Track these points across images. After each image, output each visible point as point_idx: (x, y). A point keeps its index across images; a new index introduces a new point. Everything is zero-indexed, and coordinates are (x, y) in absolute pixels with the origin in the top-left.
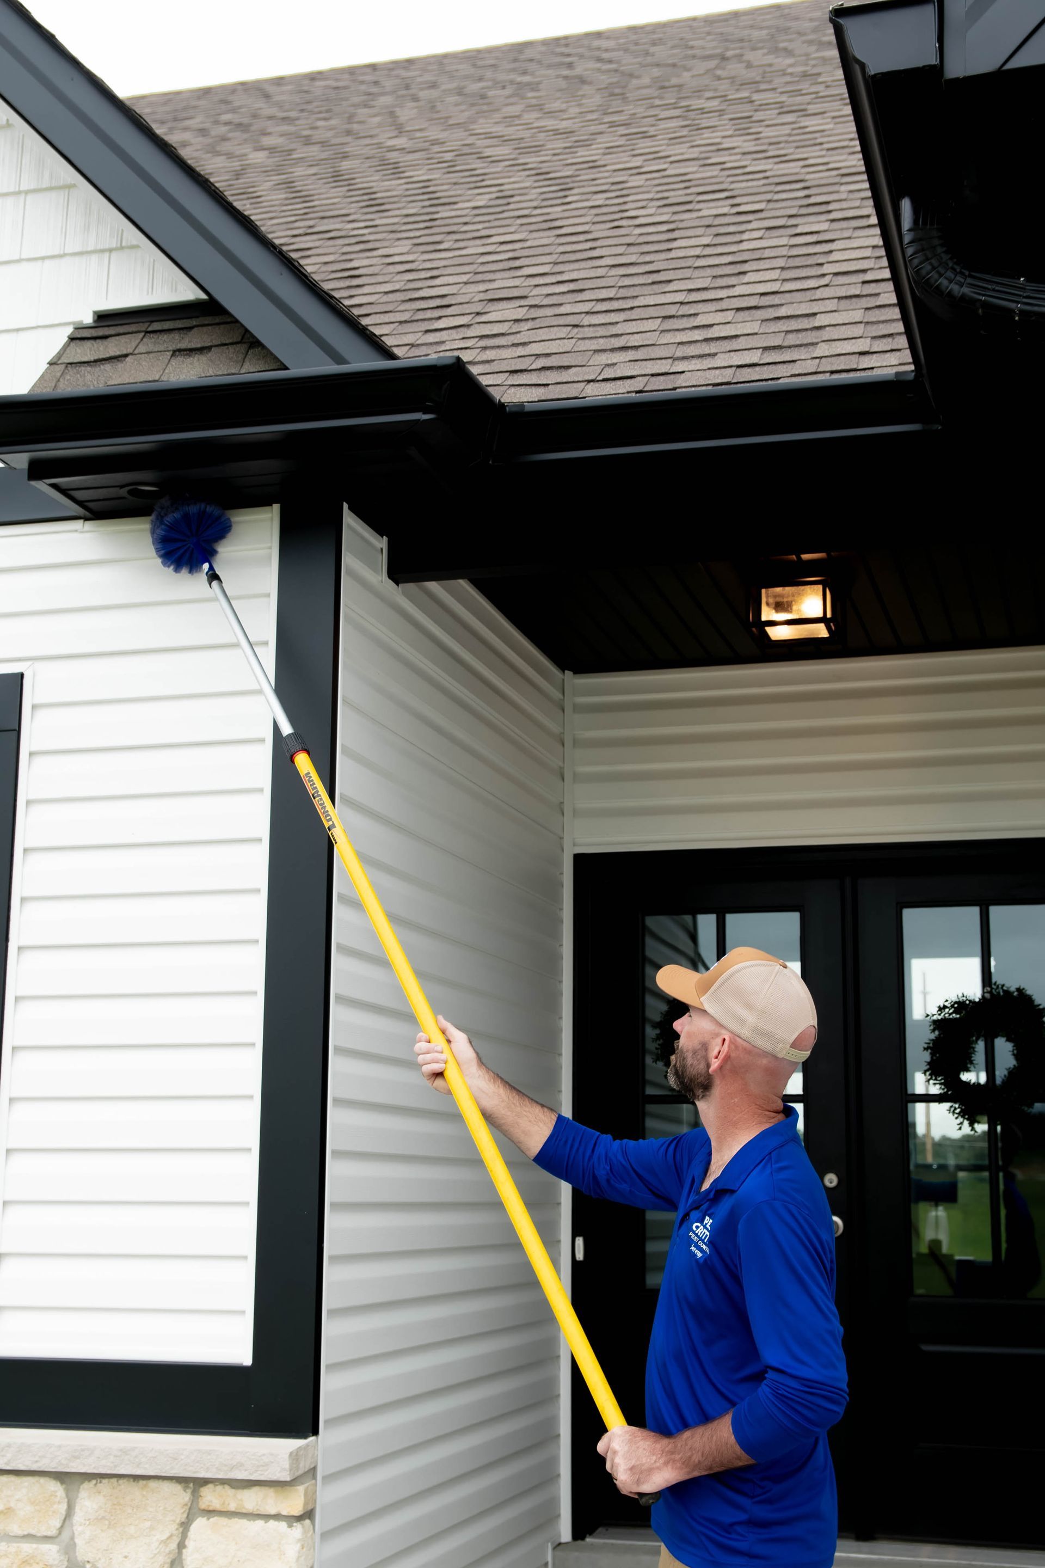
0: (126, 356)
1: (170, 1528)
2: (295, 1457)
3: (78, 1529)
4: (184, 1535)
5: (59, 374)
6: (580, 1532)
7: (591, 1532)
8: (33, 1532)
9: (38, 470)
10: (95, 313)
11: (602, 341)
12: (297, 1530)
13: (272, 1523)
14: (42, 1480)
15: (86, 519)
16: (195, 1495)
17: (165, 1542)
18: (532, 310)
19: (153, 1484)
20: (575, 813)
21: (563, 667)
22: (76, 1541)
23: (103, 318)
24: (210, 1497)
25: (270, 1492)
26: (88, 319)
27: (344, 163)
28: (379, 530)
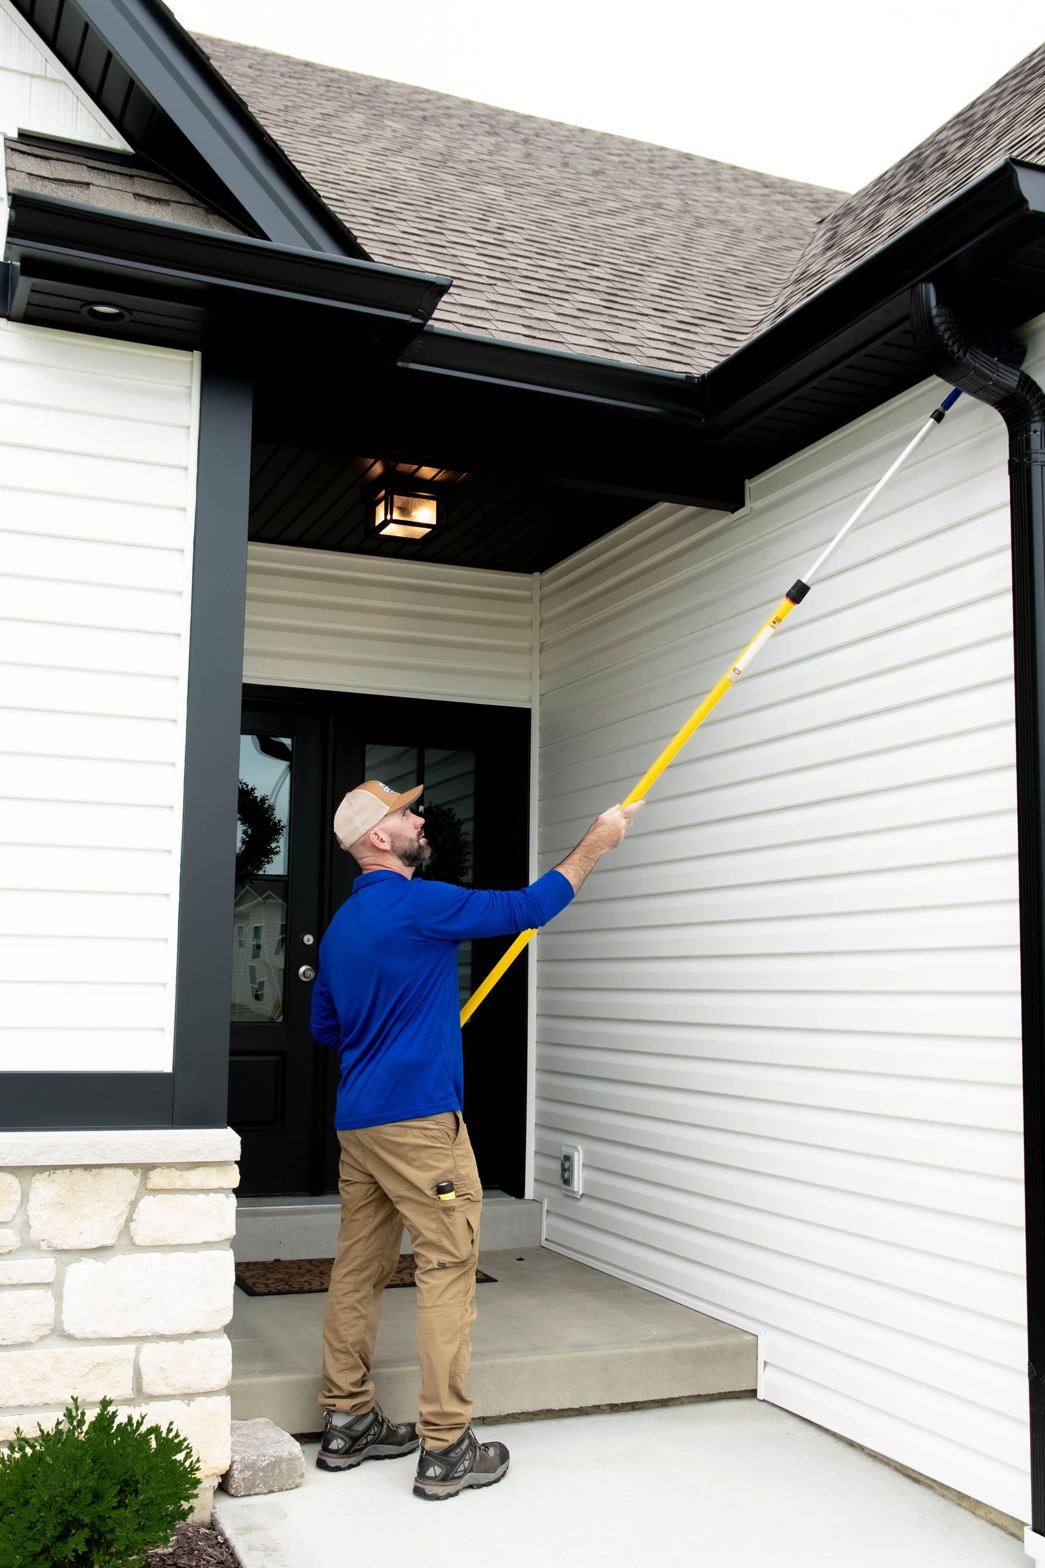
1: (120, 1206)
3: (34, 1214)
4: (133, 1211)
9: (27, 268)
10: (19, 129)
16: (145, 1178)
17: (116, 1217)
19: (105, 1171)
22: (31, 1223)
24: (157, 1179)
25: (213, 1171)
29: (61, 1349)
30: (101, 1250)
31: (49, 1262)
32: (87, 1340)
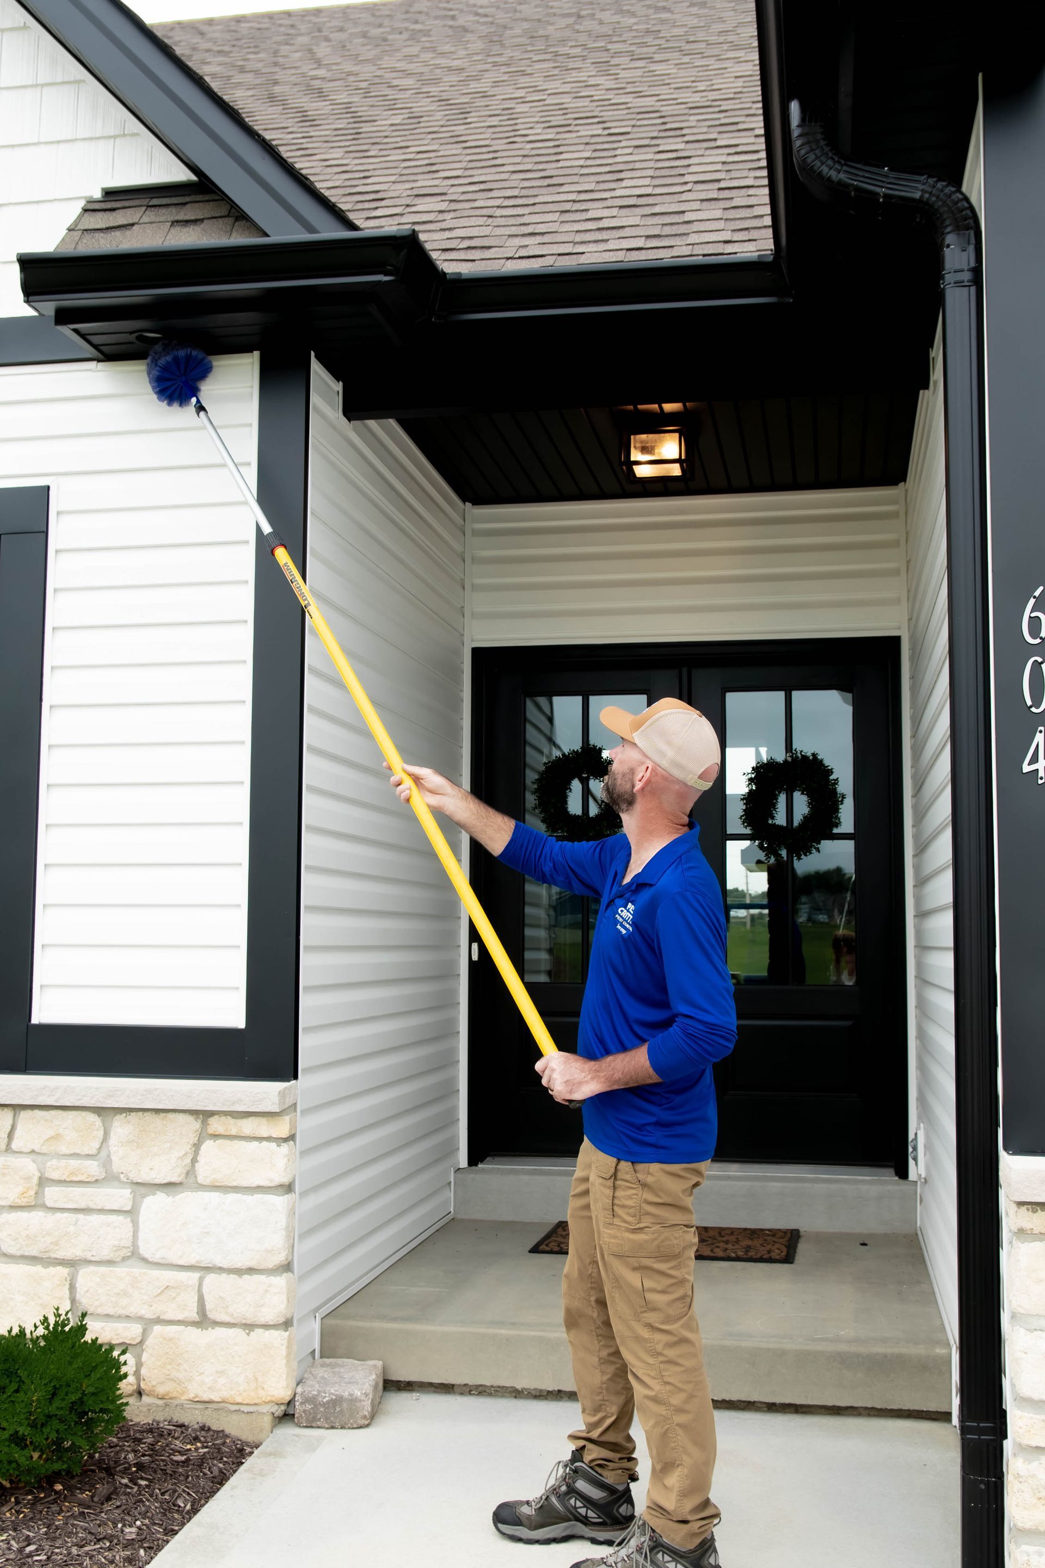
0: (133, 225)
1: (185, 1148)
2: (282, 1094)
3: (113, 1149)
4: (196, 1153)
5: (77, 239)
6: (473, 1160)
7: (482, 1160)
8: (78, 1151)
9: (63, 317)
10: (103, 189)
11: (513, 228)
12: (285, 1148)
13: (265, 1143)
14: (84, 1114)
15: (99, 361)
16: (205, 1124)
17: (182, 1158)
18: (452, 204)
19: (170, 1115)
20: (473, 615)
21: (464, 499)
22: (112, 1158)
23: (110, 194)
24: (216, 1125)
25: (263, 1121)
26: (98, 195)
27: (275, 88)
28: (337, 376)
29: (138, 1270)
30: (169, 1186)
31: (127, 1192)
32: (157, 1265)
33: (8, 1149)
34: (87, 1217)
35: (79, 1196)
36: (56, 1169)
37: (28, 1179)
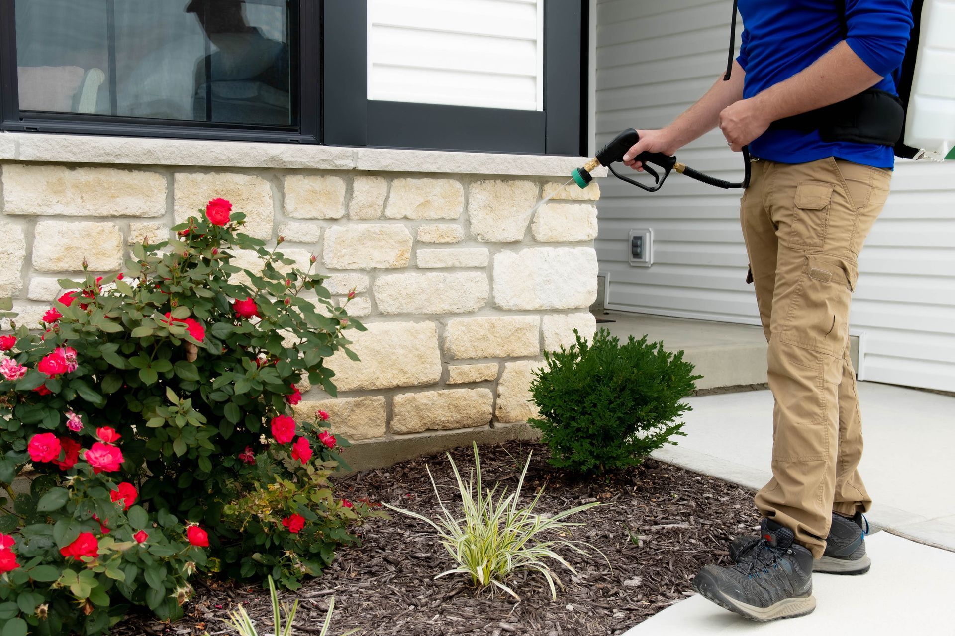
3: (474, 213)
4: (534, 216)
8: (444, 216)
13: (584, 206)
16: (542, 188)
22: (472, 221)
24: (551, 191)
29: (495, 317)
30: (514, 245)
31: (485, 250)
32: (510, 311)
33: (384, 217)
34: (453, 275)
35: (446, 255)
36: (428, 233)
37: (405, 242)
